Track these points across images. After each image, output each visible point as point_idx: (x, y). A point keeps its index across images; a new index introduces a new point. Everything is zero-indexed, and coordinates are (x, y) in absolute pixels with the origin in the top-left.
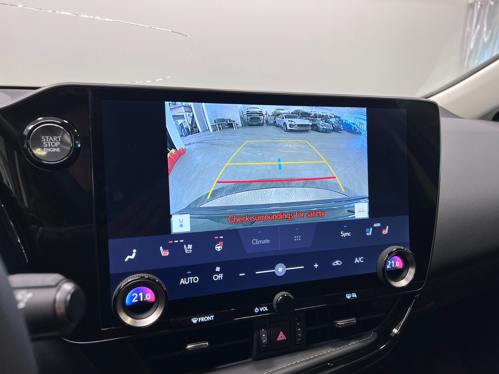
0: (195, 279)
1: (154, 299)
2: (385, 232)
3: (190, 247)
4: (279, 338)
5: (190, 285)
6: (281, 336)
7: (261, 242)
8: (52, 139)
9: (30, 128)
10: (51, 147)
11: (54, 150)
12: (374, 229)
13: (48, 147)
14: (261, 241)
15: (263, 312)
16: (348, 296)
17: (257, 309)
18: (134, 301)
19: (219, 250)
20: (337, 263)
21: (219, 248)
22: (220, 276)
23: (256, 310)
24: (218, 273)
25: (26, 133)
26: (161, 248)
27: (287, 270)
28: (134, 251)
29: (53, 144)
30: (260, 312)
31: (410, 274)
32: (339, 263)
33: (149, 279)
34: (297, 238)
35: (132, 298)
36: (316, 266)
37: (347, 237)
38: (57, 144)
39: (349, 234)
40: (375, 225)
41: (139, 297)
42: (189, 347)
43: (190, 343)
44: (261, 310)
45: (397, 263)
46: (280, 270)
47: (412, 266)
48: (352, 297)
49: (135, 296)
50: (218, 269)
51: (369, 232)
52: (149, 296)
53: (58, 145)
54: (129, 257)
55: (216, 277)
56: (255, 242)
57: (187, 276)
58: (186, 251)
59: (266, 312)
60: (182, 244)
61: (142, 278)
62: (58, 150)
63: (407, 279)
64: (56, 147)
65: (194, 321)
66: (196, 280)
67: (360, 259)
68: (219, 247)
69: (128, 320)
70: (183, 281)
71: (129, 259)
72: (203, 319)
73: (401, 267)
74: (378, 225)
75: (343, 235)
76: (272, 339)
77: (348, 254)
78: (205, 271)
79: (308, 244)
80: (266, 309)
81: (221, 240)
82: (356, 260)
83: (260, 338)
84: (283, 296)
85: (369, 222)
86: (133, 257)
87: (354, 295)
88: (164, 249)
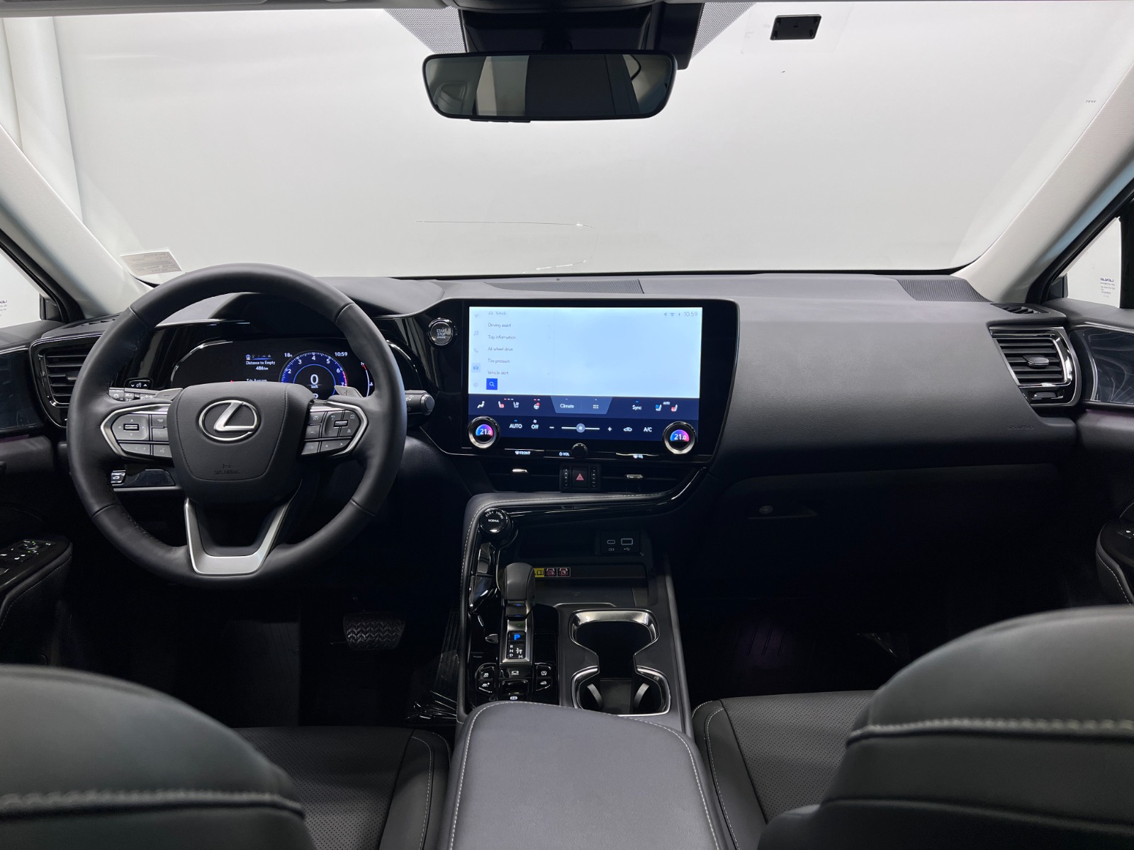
0: (520, 426)
1: (492, 434)
2: (674, 409)
3: (517, 404)
4: (578, 478)
5: (517, 429)
6: (580, 477)
7: (568, 406)
8: (442, 331)
9: (432, 324)
10: (441, 336)
12: (663, 406)
13: (439, 336)
15: (565, 456)
16: (635, 456)
18: (482, 434)
19: (536, 409)
20: (628, 429)
21: (536, 407)
22: (536, 427)
23: (561, 454)
24: (535, 424)
25: (430, 326)
26: (499, 402)
27: (586, 430)
28: (483, 402)
30: (563, 456)
32: (630, 429)
33: (490, 420)
34: (596, 407)
35: (479, 430)
36: (610, 429)
37: (638, 410)
39: (640, 408)
40: (665, 403)
41: (484, 432)
42: (514, 470)
43: (515, 468)
45: (684, 437)
46: (581, 428)
48: (638, 457)
49: (481, 429)
50: (535, 421)
51: (659, 409)
52: (489, 432)
53: (445, 335)
54: (480, 406)
55: (533, 427)
56: (563, 406)
57: (514, 423)
58: (515, 406)
59: (568, 456)
60: (513, 401)
61: (486, 419)
62: (444, 338)
65: (517, 453)
67: (649, 429)
69: (476, 444)
70: (511, 426)
71: (480, 408)
72: (522, 453)
73: (688, 440)
74: (668, 403)
75: (635, 408)
76: (572, 478)
77: (638, 423)
78: (527, 422)
79: (604, 412)
80: (567, 454)
81: (538, 402)
82: (645, 430)
83: (563, 476)
84: (583, 447)
85: (659, 401)
86: (482, 405)
87: (641, 457)
88: (501, 403)
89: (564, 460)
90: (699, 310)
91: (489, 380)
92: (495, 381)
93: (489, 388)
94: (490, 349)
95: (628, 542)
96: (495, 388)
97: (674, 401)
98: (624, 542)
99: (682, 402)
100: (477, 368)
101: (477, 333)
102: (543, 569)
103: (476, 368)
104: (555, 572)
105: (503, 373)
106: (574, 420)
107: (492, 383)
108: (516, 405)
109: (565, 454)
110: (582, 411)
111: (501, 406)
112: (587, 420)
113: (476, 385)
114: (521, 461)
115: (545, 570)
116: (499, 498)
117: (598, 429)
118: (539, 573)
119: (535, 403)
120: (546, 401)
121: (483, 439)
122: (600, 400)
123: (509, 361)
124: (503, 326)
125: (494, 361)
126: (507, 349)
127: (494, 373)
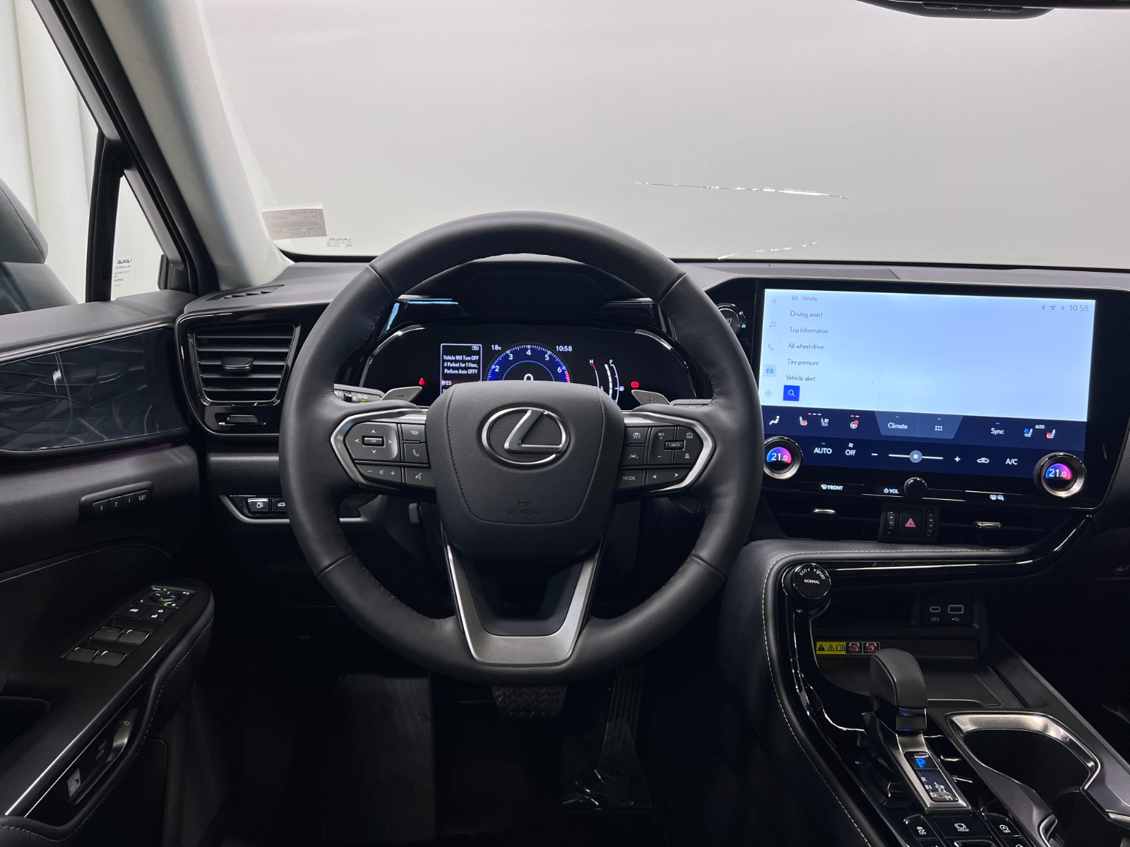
0: (828, 451)
1: (789, 461)
2: (1051, 436)
3: (827, 420)
4: (908, 525)
5: (824, 455)
6: (910, 523)
7: (898, 426)
12: (1035, 430)
15: (892, 494)
16: (993, 498)
17: (886, 489)
18: (773, 460)
19: (854, 428)
20: (983, 460)
21: (854, 426)
22: (853, 452)
23: (886, 491)
24: (851, 449)
26: (801, 418)
27: (923, 459)
28: (778, 417)
30: (889, 494)
31: (1076, 487)
32: (986, 461)
33: (788, 441)
34: (938, 428)
35: (772, 456)
36: (957, 459)
37: (998, 435)
39: (1001, 432)
40: (1037, 427)
41: (778, 456)
42: (817, 511)
43: (818, 508)
45: (1063, 473)
46: (916, 457)
47: (1081, 477)
48: (997, 499)
49: (775, 454)
50: (851, 445)
51: (1029, 434)
52: (786, 458)
54: (773, 422)
55: (848, 452)
56: (891, 425)
57: (821, 447)
58: (823, 424)
59: (896, 494)
60: (820, 417)
61: (781, 439)
63: (1072, 491)
65: (824, 487)
66: (829, 451)
67: (1013, 461)
68: (854, 425)
69: (769, 473)
70: (817, 450)
71: (773, 424)
72: (832, 487)
73: (1069, 478)
74: (1042, 427)
75: (994, 432)
76: (900, 524)
77: (998, 453)
78: (839, 445)
79: (951, 436)
80: (896, 491)
81: (857, 419)
82: (1008, 461)
83: (888, 521)
84: (915, 480)
85: (1030, 423)
86: (776, 422)
87: (1001, 498)
88: (803, 419)
89: (889, 500)
90: (1091, 304)
91: (787, 388)
92: (796, 389)
93: (786, 397)
94: (791, 346)
95: (957, 610)
96: (796, 398)
97: (1050, 424)
98: (952, 609)
99: (1063, 427)
100: (772, 371)
101: (773, 324)
102: (844, 643)
103: (770, 371)
104: (860, 648)
105: (808, 379)
106: (907, 444)
107: (792, 392)
108: (825, 422)
109: (892, 491)
110: (917, 434)
111: (803, 423)
112: (925, 446)
113: (768, 394)
114: (829, 498)
115: (847, 644)
116: (798, 548)
117: (942, 458)
118: (839, 649)
119: (854, 420)
120: (868, 418)
121: (780, 466)
122: (945, 419)
123: (817, 363)
124: (811, 315)
125: (795, 363)
126: (815, 347)
127: (796, 379)
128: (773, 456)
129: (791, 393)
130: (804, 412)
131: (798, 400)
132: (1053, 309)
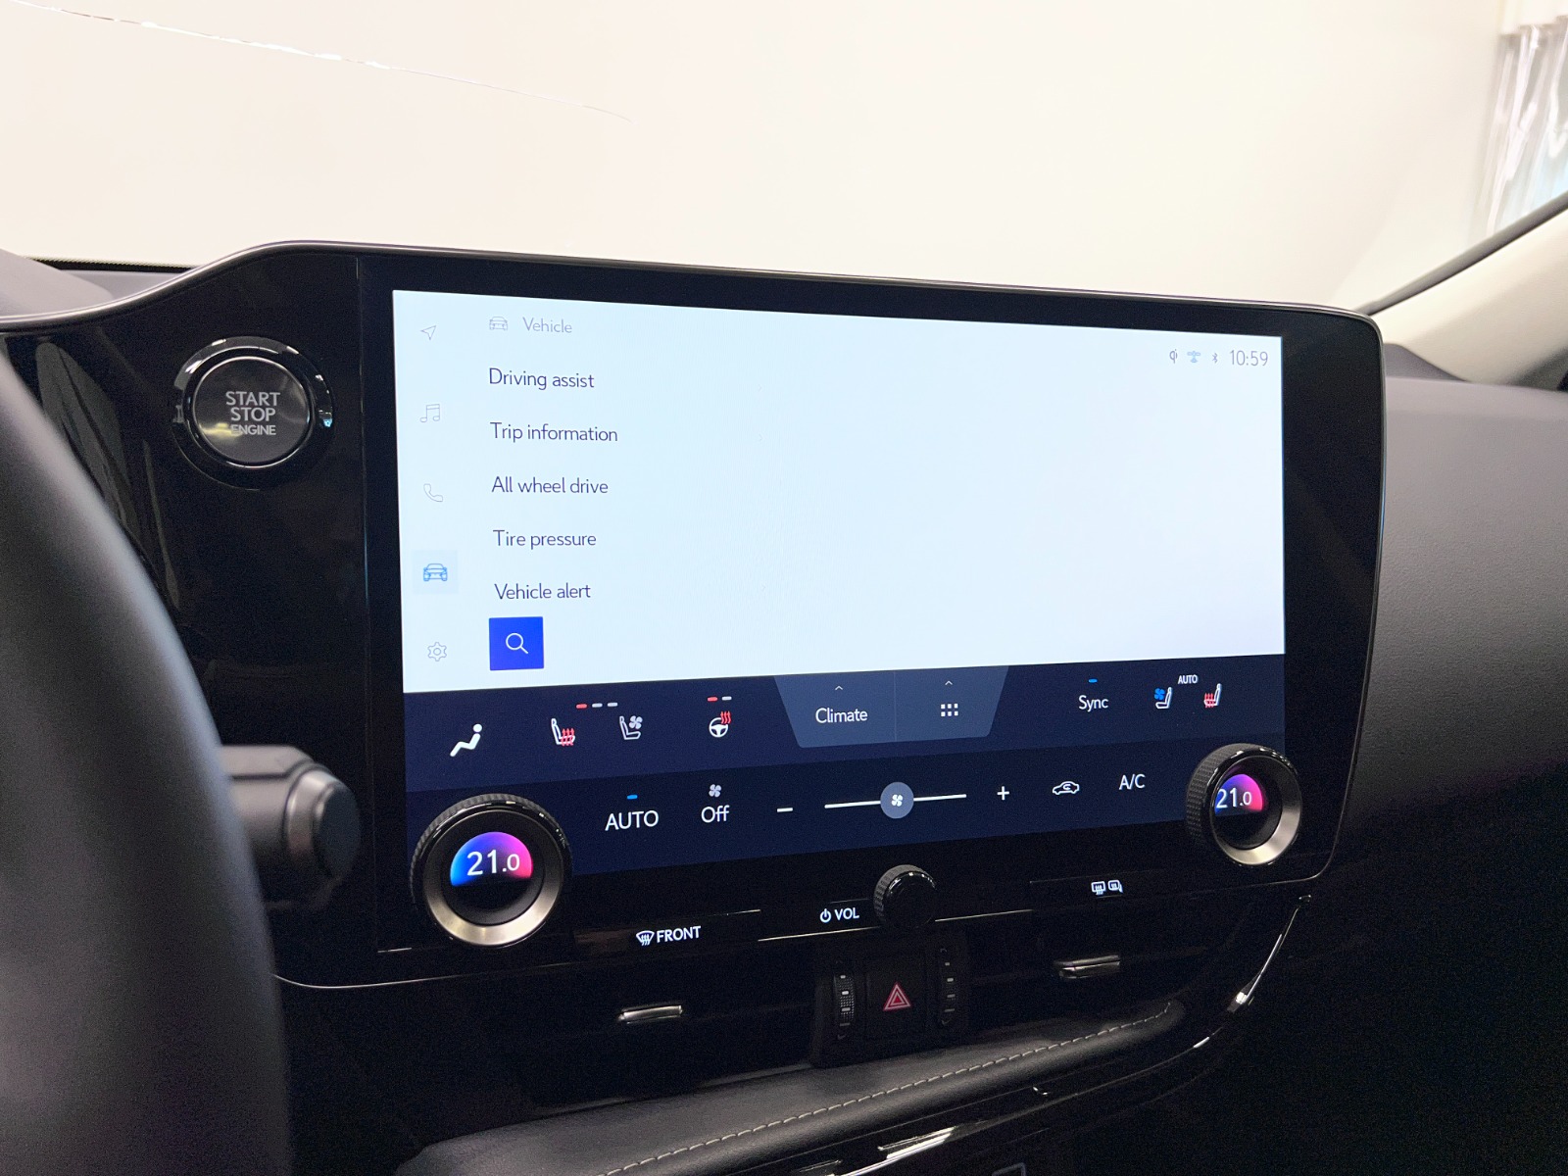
0: (646, 818)
1: (528, 871)
2: (1212, 701)
3: (636, 722)
4: (891, 1005)
5: (637, 833)
6: (897, 999)
7: (843, 716)
8: (254, 400)
9: (193, 368)
10: (251, 421)
11: (259, 430)
12: (1179, 690)
13: (242, 422)
14: (840, 715)
15: (844, 923)
16: (1098, 889)
17: (826, 912)
18: (471, 873)
19: (719, 735)
20: (1066, 787)
21: (718, 730)
22: (721, 812)
23: (825, 916)
24: (715, 802)
25: (180, 383)
26: (554, 722)
27: (916, 805)
28: (478, 728)
29: (258, 414)
30: (835, 923)
31: (1286, 829)
32: (1073, 788)
33: (517, 807)
34: (948, 711)
36: (1003, 793)
37: (1097, 711)
38: (266, 415)
39: (1102, 704)
40: (1182, 680)
41: (487, 862)
42: (627, 1015)
43: (631, 1005)
44: (839, 918)
45: (1247, 796)
46: (897, 800)
47: (1292, 805)
48: (1108, 892)
49: (475, 858)
50: (715, 791)
51: (1165, 700)
52: (518, 861)
53: (270, 417)
54: (461, 745)
55: (709, 814)
56: (823, 716)
57: (625, 808)
58: (626, 735)
59: (852, 923)
60: (616, 712)
61: (496, 803)
62: (269, 430)
63: (1276, 844)
64: (264, 423)
65: (645, 939)
66: (651, 818)
67: (1136, 778)
68: (719, 728)
69: (456, 927)
70: (613, 822)
71: (462, 750)
72: (669, 935)
73: (1259, 806)
74: (1191, 679)
75: (1086, 704)
76: (869, 1004)
77: (1098, 762)
78: (679, 796)
79: (982, 728)
80: (853, 914)
81: (725, 706)
82: (1124, 782)
83: (833, 1001)
84: (903, 876)
85: (1164, 671)
86: (472, 745)
87: (1116, 886)
88: (561, 726)
89: (838, 940)
90: (1271, 347)
91: (499, 628)
92: (532, 628)
93: (500, 659)
94: (502, 485)
96: (535, 660)
97: (1209, 670)
99: (1236, 674)
100: (443, 573)
101: (434, 412)
103: (438, 573)
105: (566, 593)
106: (870, 768)
108: (632, 727)
109: (841, 915)
110: (896, 734)
111: (563, 738)
113: (438, 651)
114: (662, 971)
117: (963, 796)
119: (717, 709)
120: (761, 700)
122: (967, 683)
123: (591, 540)
124: (558, 382)
125: (520, 540)
126: (580, 487)
127: (528, 594)
128: (468, 863)
129: (515, 642)
130: (564, 700)
131: (541, 666)
132: (1194, 361)
